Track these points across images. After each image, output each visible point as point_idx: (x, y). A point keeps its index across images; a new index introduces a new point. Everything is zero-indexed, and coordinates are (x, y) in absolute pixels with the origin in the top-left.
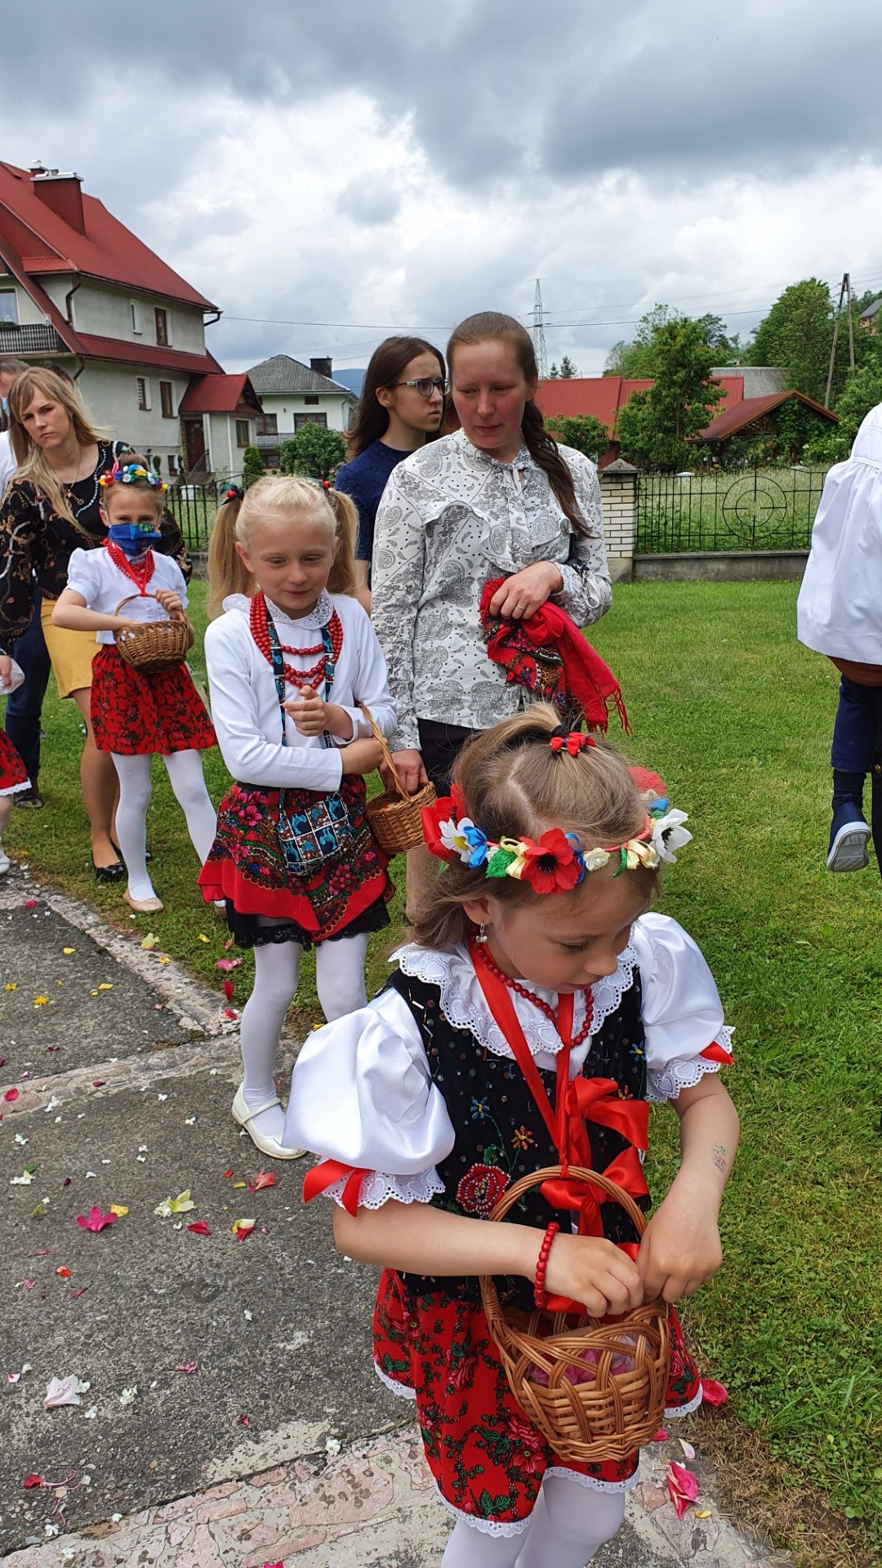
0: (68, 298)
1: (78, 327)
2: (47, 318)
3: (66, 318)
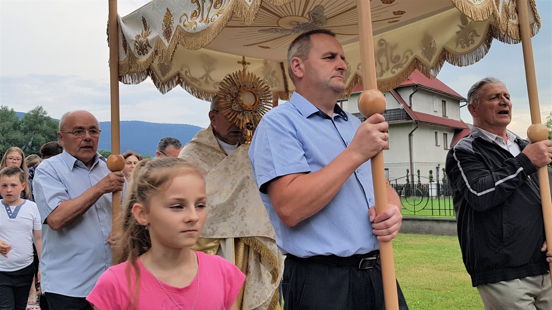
0: (411, 96)
1: (414, 109)
2: (401, 105)
3: (409, 105)
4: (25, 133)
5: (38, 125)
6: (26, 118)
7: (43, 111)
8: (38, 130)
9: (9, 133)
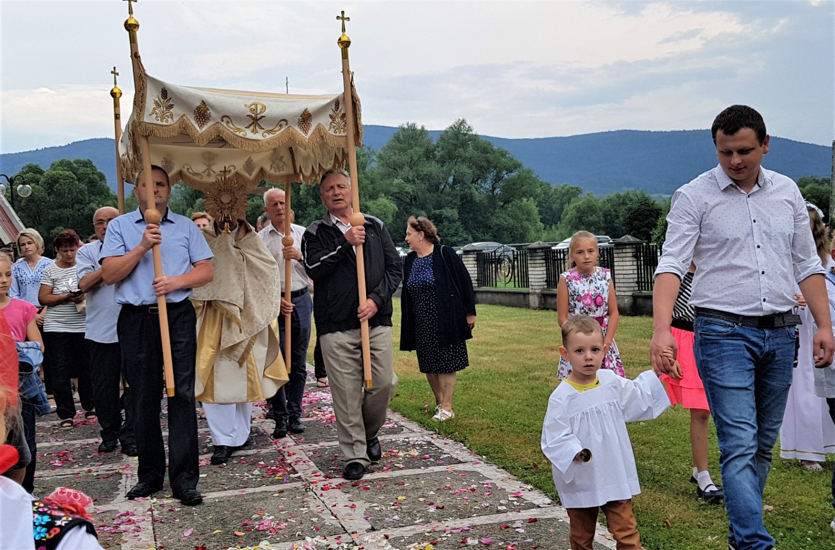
4: (442, 162)
5: (460, 150)
6: (442, 139)
7: (467, 127)
8: (461, 157)
9: (420, 164)
